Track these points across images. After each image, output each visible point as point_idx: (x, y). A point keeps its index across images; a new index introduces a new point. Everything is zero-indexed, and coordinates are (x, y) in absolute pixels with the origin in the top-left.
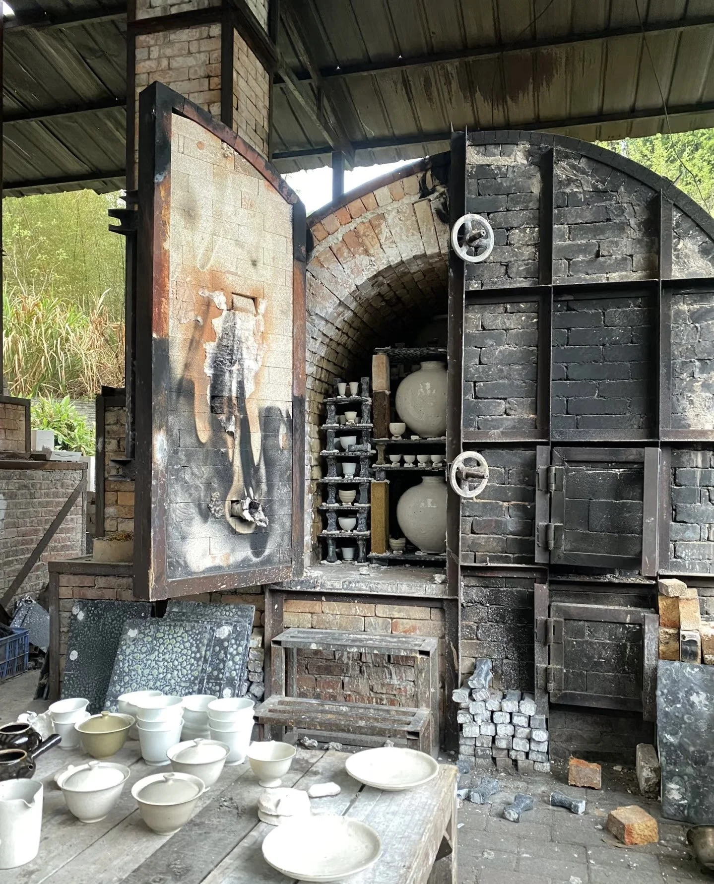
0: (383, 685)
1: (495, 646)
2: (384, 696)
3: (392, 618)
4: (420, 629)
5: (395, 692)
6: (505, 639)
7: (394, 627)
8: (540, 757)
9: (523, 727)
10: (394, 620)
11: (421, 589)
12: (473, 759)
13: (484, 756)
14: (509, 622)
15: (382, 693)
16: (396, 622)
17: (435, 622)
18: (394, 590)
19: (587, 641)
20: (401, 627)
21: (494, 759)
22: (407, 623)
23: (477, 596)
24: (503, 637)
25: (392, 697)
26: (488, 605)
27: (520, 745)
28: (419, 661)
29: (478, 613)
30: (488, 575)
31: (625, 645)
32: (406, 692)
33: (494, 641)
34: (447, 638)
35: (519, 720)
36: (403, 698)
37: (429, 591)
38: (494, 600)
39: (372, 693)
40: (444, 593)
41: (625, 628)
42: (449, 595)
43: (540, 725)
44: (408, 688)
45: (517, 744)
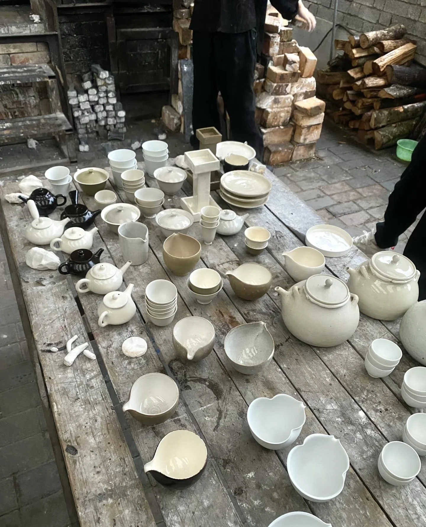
0: (13, 103)
1: (82, 64)
2: (15, 110)
3: (9, 54)
4: (32, 60)
5: (23, 106)
6: (88, 58)
7: (12, 60)
8: (121, 126)
9: (111, 111)
10: (11, 55)
11: (27, 28)
12: (86, 135)
13: (92, 133)
14: (90, 46)
15: (14, 108)
16: (13, 56)
17: (42, 53)
18: (7, 31)
19: (138, 53)
20: (18, 60)
21: (97, 132)
22: (22, 56)
23: (67, 30)
24: (87, 57)
25: (22, 110)
26: (75, 35)
27: (111, 121)
28: (50, 84)
29: (69, 42)
30: (74, 13)
31: (158, 53)
32: (30, 104)
33: (82, 60)
34: (53, 63)
35: (109, 108)
36: (29, 109)
37: (33, 29)
38: (78, 31)
39: (6, 109)
40: (46, 29)
41: (158, 42)
42: (49, 31)
43: (120, 107)
44: (31, 101)
45: (110, 121)
